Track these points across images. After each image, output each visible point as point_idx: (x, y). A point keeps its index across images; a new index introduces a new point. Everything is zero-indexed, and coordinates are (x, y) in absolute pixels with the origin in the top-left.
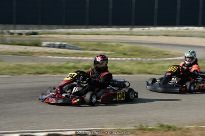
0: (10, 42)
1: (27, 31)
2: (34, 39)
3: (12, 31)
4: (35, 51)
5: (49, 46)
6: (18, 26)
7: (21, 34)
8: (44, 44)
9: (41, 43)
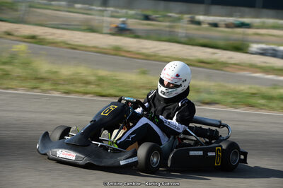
0: (183, 40)
1: (231, 20)
2: (235, 37)
3: (201, 18)
4: (232, 61)
5: (263, 53)
6: (215, 8)
7: (215, 25)
8: (255, 47)
9: (248, 46)
